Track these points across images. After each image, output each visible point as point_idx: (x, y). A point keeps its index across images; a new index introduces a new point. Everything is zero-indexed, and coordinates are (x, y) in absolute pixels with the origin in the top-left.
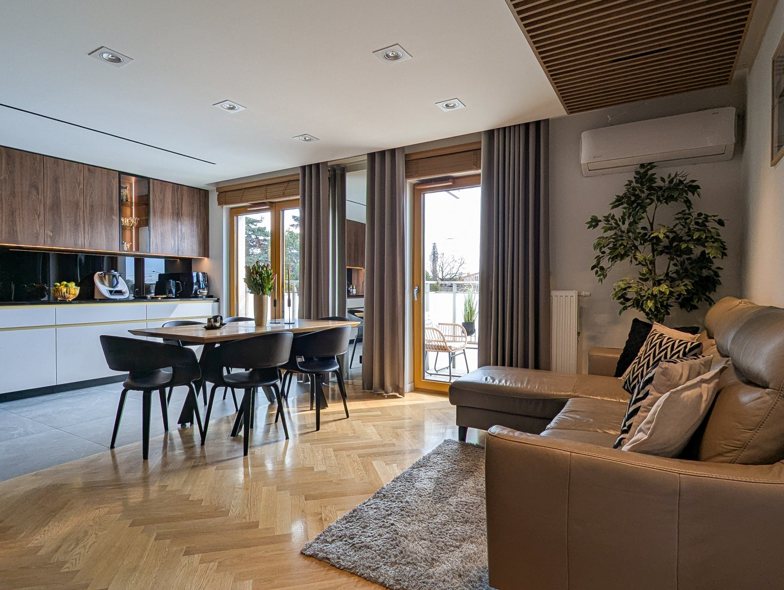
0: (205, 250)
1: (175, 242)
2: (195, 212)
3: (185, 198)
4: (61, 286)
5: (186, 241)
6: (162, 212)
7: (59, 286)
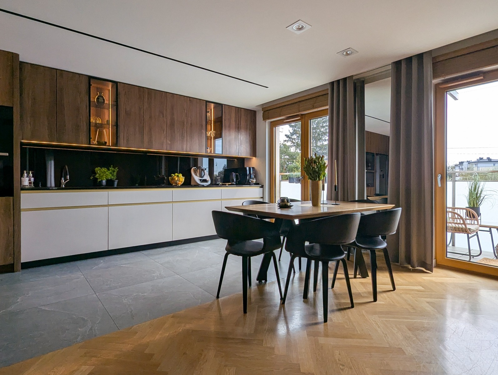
0: (254, 152)
1: (236, 147)
2: (248, 126)
3: (243, 117)
4: (175, 176)
5: (243, 146)
6: (229, 127)
7: (174, 176)
